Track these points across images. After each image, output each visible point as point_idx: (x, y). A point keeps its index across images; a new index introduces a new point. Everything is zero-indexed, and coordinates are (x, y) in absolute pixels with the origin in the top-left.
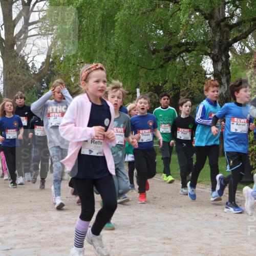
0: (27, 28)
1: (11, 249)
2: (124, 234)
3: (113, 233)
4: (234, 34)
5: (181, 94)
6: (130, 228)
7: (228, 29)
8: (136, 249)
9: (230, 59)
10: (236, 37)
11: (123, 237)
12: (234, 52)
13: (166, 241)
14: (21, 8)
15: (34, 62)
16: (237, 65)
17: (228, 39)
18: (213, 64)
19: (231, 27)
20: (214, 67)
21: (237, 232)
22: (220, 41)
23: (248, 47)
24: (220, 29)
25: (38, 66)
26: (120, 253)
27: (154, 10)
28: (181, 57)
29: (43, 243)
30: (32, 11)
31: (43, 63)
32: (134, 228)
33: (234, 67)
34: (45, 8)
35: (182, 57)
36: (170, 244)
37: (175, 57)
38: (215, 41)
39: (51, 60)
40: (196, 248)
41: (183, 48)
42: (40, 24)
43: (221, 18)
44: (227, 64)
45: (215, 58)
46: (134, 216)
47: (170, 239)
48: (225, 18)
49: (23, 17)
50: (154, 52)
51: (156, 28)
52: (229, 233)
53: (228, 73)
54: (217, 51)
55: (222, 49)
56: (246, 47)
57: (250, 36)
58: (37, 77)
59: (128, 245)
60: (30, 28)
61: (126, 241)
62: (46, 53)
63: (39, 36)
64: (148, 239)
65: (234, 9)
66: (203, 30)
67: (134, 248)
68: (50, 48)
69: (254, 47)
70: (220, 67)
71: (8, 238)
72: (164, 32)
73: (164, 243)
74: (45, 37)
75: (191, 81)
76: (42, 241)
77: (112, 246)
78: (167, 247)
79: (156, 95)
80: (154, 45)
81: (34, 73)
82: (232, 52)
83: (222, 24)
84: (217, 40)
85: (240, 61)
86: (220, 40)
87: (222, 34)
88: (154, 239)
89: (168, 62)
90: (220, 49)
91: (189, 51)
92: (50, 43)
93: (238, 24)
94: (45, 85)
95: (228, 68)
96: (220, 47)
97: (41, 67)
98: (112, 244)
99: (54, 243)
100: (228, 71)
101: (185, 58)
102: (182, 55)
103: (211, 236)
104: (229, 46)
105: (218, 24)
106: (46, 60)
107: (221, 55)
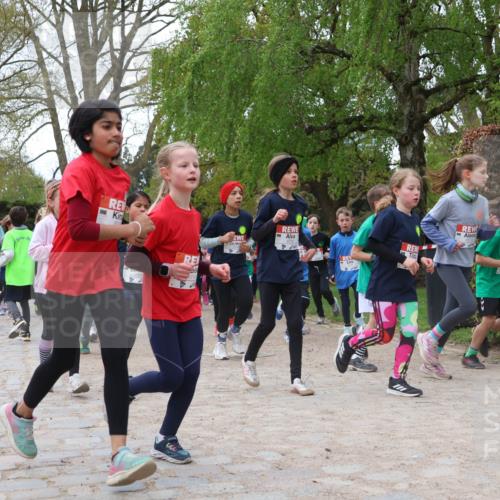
0: (118, 95)
1: (94, 427)
2: (262, 405)
3: (245, 404)
4: (432, 103)
5: (350, 194)
6: (272, 396)
7: (422, 97)
8: (280, 428)
9: (425, 141)
10: (435, 109)
11: (260, 409)
12: (431, 131)
13: (325, 416)
14: (110, 66)
15: (128, 146)
16: (436, 151)
17: (421, 111)
18: (400, 149)
19: (428, 93)
20: (401, 154)
21: (433, 403)
22: (411, 114)
23: (453, 123)
24: (412, 96)
25: (134, 151)
26: (256, 433)
27: (312, 67)
28: (350, 138)
29: (141, 418)
30: (126, 69)
31: (141, 148)
32: (277, 396)
33: (431, 153)
34: (146, 65)
35: (353, 139)
36: (331, 420)
37: (342, 138)
38: (403, 114)
39: (153, 143)
40: (372, 426)
41: (354, 125)
42: (137, 90)
43: (413, 80)
44: (420, 149)
45: (403, 140)
46: (277, 378)
47: (332, 413)
48: (419, 80)
49: (112, 79)
50: (310, 130)
51: (314, 95)
52: (422, 405)
53: (422, 163)
54: (405, 129)
55: (414, 125)
56: (450, 124)
57: (455, 107)
58: (132, 169)
59: (268, 422)
60: (122, 95)
61: (265, 415)
62: (146, 132)
63: (137, 107)
64: (298, 413)
65: (432, 66)
66: (385, 98)
67: (278, 426)
68: (152, 126)
69: (460, 124)
70: (409, 154)
71: (88, 411)
72: (326, 102)
73: (323, 419)
74: (146, 109)
75: (365, 174)
76: (138, 415)
77: (244, 424)
78: (328, 424)
79: (311, 195)
80: (310, 119)
81: (127, 164)
82: (428, 130)
83: (414, 88)
84: (406, 112)
85: (440, 144)
86: (410, 112)
87: (414, 104)
88: (307, 413)
89: (331, 145)
90: (410, 127)
91: (362, 130)
92: (152, 118)
93: (437, 89)
94: (144, 181)
95: (422, 155)
96: (411, 122)
97: (138, 154)
98: (244, 420)
99: (156, 418)
100: (421, 160)
101: (356, 140)
102: (352, 135)
103: (395, 409)
104: (424, 122)
105: (408, 89)
106: (146, 143)
107: (412, 136)
